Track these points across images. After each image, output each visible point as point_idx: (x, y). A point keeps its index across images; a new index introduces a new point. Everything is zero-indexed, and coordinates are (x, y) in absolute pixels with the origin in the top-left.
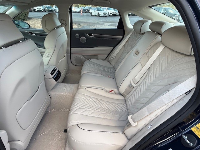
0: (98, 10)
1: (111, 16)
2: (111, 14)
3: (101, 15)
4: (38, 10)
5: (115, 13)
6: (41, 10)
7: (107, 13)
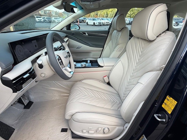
0: (94, 20)
1: (105, 25)
2: (105, 24)
3: (97, 24)
4: (39, 21)
5: (109, 22)
6: (42, 20)
7: (102, 23)
